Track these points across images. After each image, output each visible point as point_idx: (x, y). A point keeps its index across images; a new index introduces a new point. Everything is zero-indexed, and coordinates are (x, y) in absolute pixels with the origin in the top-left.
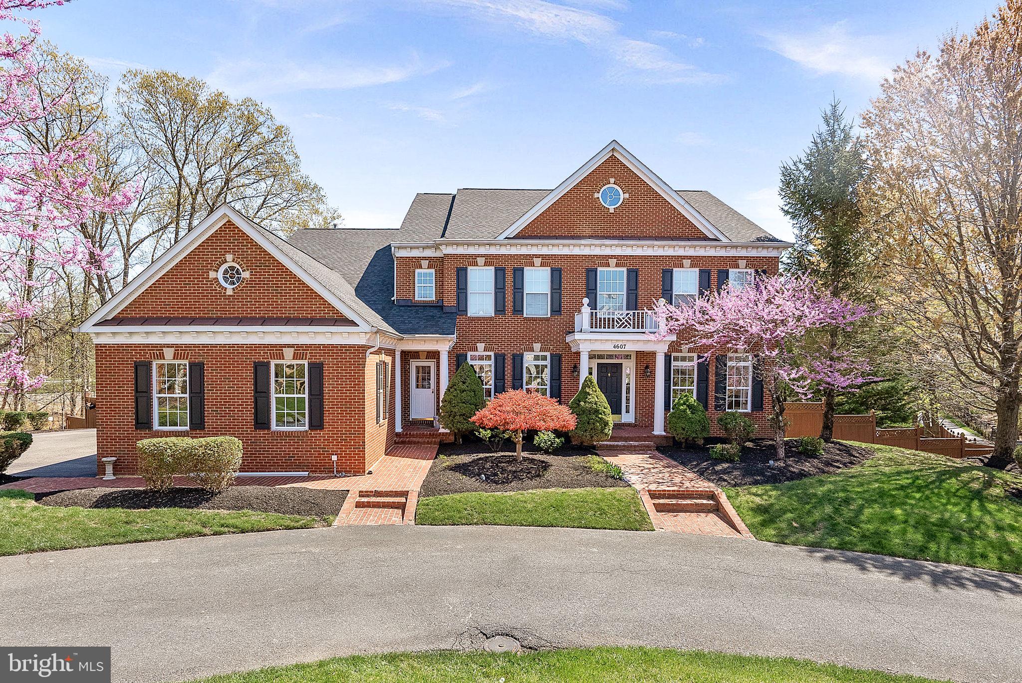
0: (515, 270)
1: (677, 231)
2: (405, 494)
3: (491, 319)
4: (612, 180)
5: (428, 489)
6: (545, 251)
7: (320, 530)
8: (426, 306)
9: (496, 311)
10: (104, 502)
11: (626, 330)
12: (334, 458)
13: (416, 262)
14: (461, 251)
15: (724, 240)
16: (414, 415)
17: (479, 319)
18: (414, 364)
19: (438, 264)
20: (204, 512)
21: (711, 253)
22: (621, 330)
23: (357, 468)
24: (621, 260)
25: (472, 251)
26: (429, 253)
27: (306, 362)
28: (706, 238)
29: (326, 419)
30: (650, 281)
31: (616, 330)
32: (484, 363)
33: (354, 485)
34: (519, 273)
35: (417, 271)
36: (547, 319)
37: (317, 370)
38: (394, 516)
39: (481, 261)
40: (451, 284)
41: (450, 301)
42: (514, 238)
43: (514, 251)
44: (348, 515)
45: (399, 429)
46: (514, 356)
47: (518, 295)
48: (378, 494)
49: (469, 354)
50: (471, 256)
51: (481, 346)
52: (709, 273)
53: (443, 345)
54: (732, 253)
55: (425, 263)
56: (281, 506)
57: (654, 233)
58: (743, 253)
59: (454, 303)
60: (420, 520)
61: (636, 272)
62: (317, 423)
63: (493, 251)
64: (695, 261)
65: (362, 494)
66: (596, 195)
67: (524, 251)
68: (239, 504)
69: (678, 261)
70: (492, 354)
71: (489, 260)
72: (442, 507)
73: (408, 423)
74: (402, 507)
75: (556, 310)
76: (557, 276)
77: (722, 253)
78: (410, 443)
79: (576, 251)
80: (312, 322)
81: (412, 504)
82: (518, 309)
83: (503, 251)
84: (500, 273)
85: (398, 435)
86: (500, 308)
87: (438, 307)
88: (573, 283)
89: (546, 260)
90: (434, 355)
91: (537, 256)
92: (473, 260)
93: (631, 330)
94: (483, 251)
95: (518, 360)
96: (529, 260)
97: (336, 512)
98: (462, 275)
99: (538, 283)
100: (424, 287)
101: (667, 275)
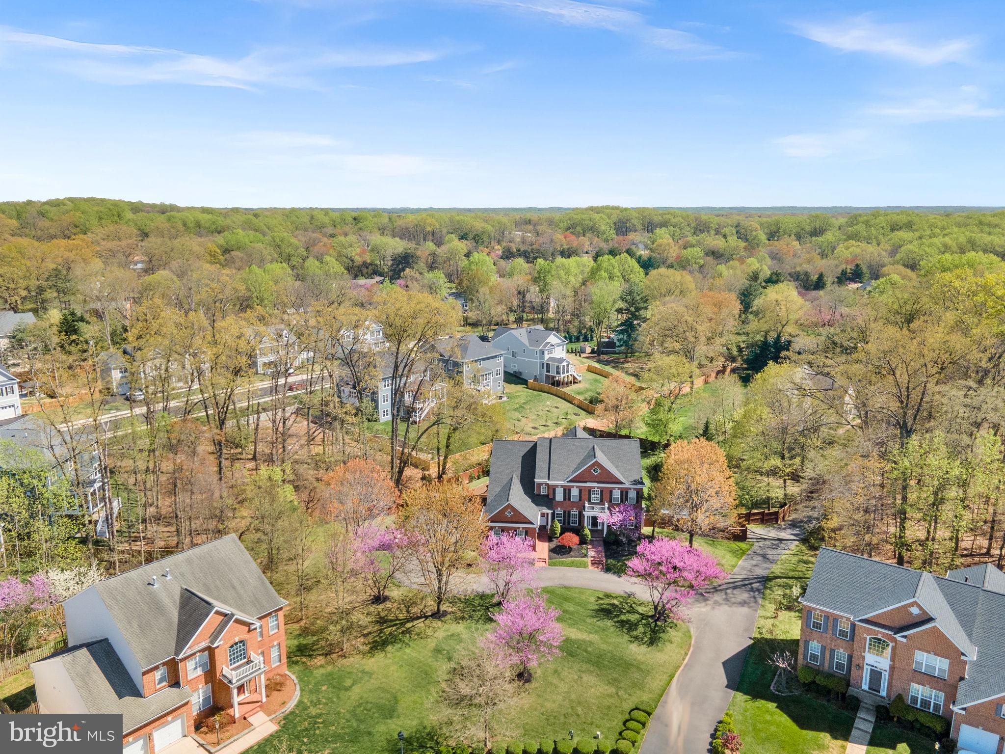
1: (614, 480)
2: (545, 557)
3: (562, 501)
4: (596, 467)
5: (549, 558)
6: (577, 485)
8: (544, 496)
13: (542, 484)
14: (554, 484)
15: (627, 484)
17: (559, 501)
19: (547, 485)
21: (624, 487)
22: (596, 511)
24: (598, 488)
25: (557, 483)
26: (545, 483)
28: (622, 483)
30: (606, 494)
34: (570, 490)
35: (542, 486)
36: (577, 502)
39: (559, 487)
40: (551, 492)
41: (551, 496)
42: (569, 481)
43: (569, 485)
47: (570, 496)
49: (556, 510)
51: (559, 509)
52: (623, 491)
53: (550, 512)
54: (629, 487)
55: (544, 485)
57: (607, 480)
58: (633, 487)
61: (602, 492)
63: (563, 484)
64: (619, 488)
66: (591, 471)
67: (572, 485)
69: (614, 488)
70: (562, 510)
71: (562, 486)
72: (553, 562)
74: (545, 562)
75: (580, 500)
76: (580, 491)
78: (543, 537)
79: (586, 486)
81: (547, 561)
82: (569, 499)
83: (566, 485)
84: (565, 490)
86: (565, 499)
87: (547, 496)
88: (585, 495)
89: (577, 487)
91: (575, 486)
92: (557, 486)
93: (598, 511)
94: (560, 484)
95: (569, 512)
96: (573, 487)
98: (554, 490)
99: (575, 492)
100: (543, 492)
101: (611, 492)
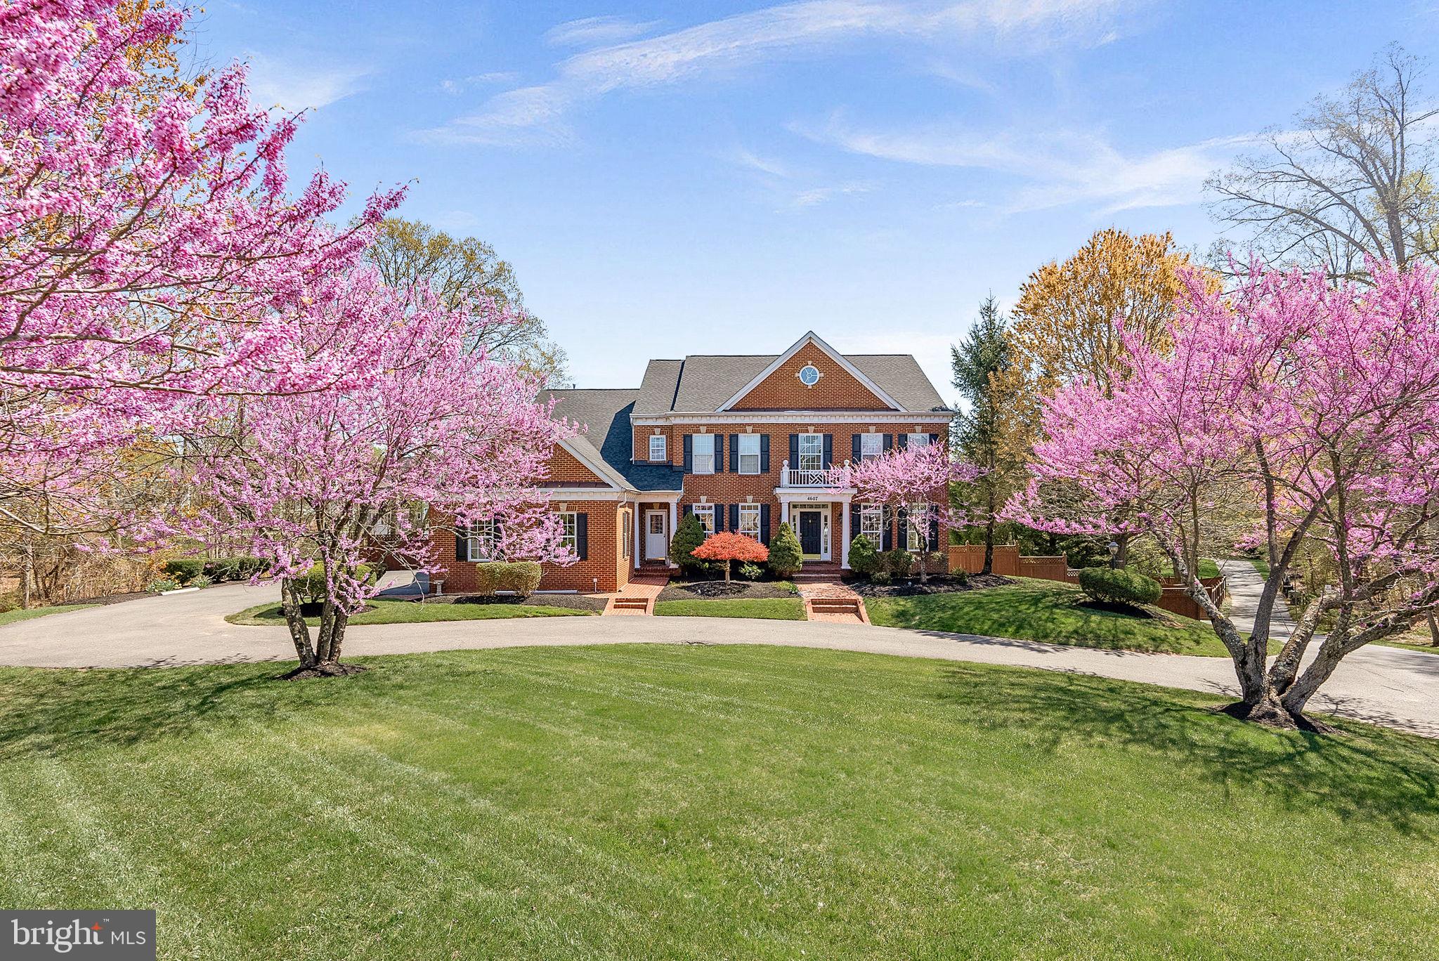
0: (731, 436)
1: (864, 403)
2: (646, 600)
3: (711, 476)
4: (810, 362)
5: (660, 598)
6: (755, 421)
7: (594, 616)
8: (658, 466)
9: (716, 469)
10: (458, 601)
11: (818, 485)
12: (595, 580)
13: (651, 430)
14: (687, 421)
15: (903, 411)
16: (649, 556)
17: (702, 476)
18: (649, 513)
19: (668, 431)
20: (523, 606)
21: (893, 420)
22: (814, 485)
23: (613, 589)
24: (818, 427)
25: (696, 421)
26: (661, 422)
27: (575, 513)
28: (888, 409)
29: (589, 553)
30: (842, 445)
31: (810, 485)
32: (707, 512)
33: (612, 597)
34: (734, 439)
35: (651, 437)
36: (758, 476)
37: (583, 518)
38: (641, 612)
39: (703, 429)
40: (679, 448)
41: (678, 461)
42: (730, 410)
43: (730, 421)
44: (609, 610)
45: (637, 566)
46: (731, 506)
47: (734, 456)
48: (628, 600)
49: (694, 505)
50: (695, 425)
51: (703, 498)
52: (891, 436)
53: (673, 498)
54: (910, 420)
55: (657, 431)
56: (568, 605)
57: (845, 403)
58: (919, 420)
59: (682, 463)
60: (657, 613)
61: (831, 436)
62: (583, 554)
63: (713, 421)
64: (879, 427)
65: (617, 601)
66: (797, 375)
67: (738, 421)
68: (542, 603)
69: (866, 427)
70: (712, 504)
71: (710, 428)
72: (670, 607)
73: (644, 562)
74: (645, 608)
75: (765, 468)
76: (765, 440)
77: (902, 420)
78: (646, 576)
79: (781, 421)
80: (580, 484)
81: (651, 605)
82: (734, 469)
83: (722, 421)
84: (719, 439)
85: (637, 570)
86: (719, 468)
87: (668, 465)
88: (779, 447)
89: (756, 428)
90: (666, 506)
91: (749, 425)
92: (696, 427)
93: (822, 485)
94: (704, 421)
95: (734, 509)
96: (743, 428)
97: (603, 609)
98: (688, 440)
99: (749, 445)
100: (657, 450)
101: (856, 439)
